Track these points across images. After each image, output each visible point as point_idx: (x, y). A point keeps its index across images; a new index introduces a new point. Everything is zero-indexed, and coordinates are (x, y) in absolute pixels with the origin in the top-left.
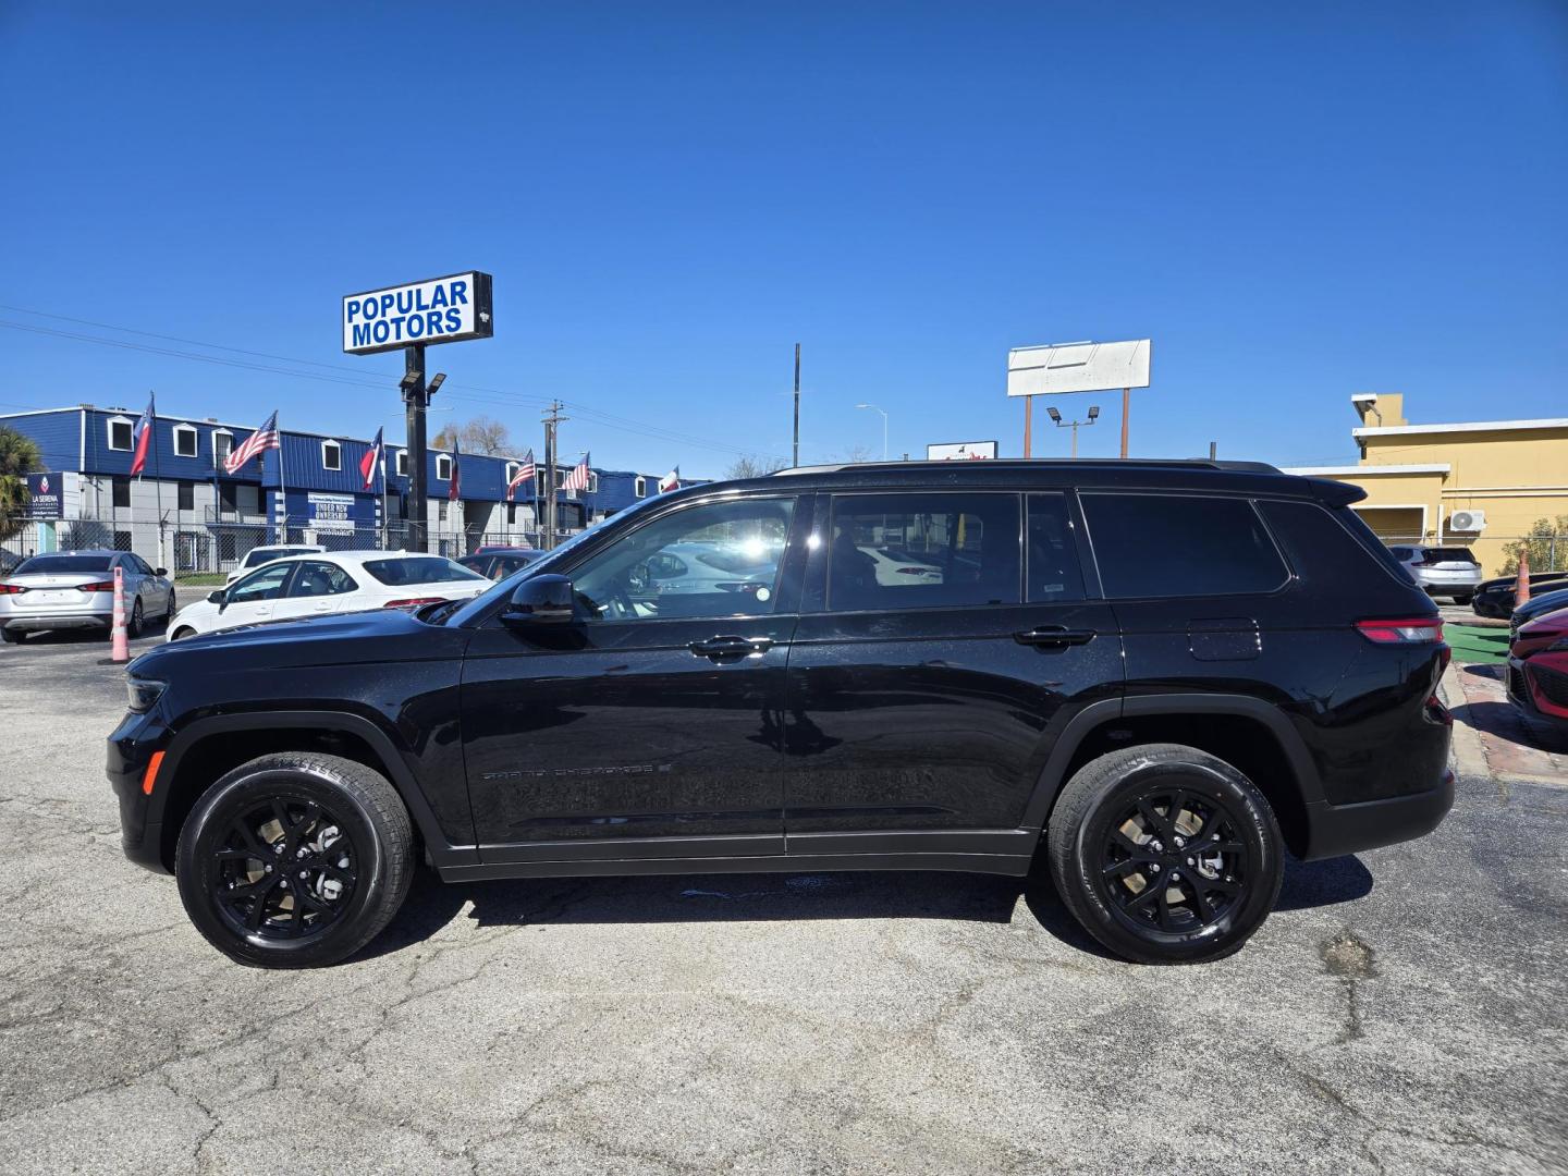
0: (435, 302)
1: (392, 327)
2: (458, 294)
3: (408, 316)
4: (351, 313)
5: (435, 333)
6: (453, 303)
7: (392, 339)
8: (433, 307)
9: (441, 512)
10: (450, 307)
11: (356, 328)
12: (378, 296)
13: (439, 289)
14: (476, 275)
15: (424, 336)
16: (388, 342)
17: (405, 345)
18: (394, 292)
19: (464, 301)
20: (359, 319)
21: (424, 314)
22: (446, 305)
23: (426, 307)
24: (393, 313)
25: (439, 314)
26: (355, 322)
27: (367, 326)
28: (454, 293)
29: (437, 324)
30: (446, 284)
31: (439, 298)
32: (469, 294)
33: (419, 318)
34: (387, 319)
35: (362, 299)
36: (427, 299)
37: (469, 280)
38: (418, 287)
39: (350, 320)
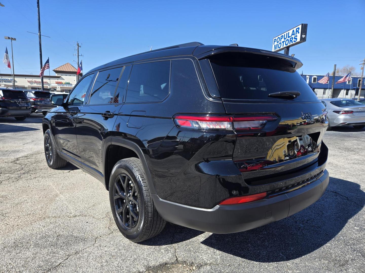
0: (292, 35)
1: (282, 44)
2: (297, 31)
3: (286, 40)
4: (274, 42)
5: (291, 43)
6: (296, 34)
7: (282, 47)
8: (292, 36)
9: (324, 92)
10: (295, 35)
11: (275, 45)
12: (280, 36)
13: (293, 31)
14: (302, 25)
15: (289, 45)
16: (281, 48)
17: (284, 48)
18: (283, 35)
19: (298, 33)
20: (276, 43)
21: (289, 39)
22: (294, 35)
23: (290, 37)
24: (283, 40)
25: (292, 38)
26: (275, 44)
27: (277, 45)
28: (296, 31)
29: (292, 41)
30: (295, 29)
31: (293, 33)
32: (300, 31)
33: (288, 40)
34: (281, 42)
35: (276, 38)
36: (290, 35)
37: (300, 27)
38: (288, 32)
39: (274, 44)
